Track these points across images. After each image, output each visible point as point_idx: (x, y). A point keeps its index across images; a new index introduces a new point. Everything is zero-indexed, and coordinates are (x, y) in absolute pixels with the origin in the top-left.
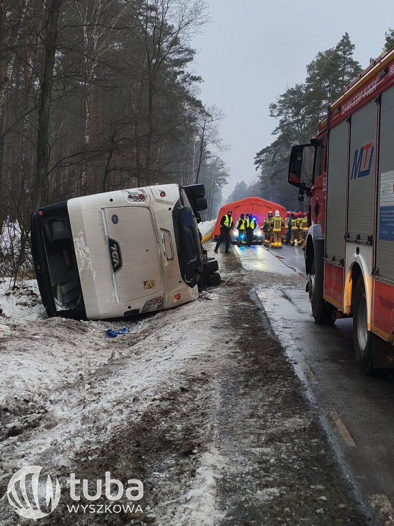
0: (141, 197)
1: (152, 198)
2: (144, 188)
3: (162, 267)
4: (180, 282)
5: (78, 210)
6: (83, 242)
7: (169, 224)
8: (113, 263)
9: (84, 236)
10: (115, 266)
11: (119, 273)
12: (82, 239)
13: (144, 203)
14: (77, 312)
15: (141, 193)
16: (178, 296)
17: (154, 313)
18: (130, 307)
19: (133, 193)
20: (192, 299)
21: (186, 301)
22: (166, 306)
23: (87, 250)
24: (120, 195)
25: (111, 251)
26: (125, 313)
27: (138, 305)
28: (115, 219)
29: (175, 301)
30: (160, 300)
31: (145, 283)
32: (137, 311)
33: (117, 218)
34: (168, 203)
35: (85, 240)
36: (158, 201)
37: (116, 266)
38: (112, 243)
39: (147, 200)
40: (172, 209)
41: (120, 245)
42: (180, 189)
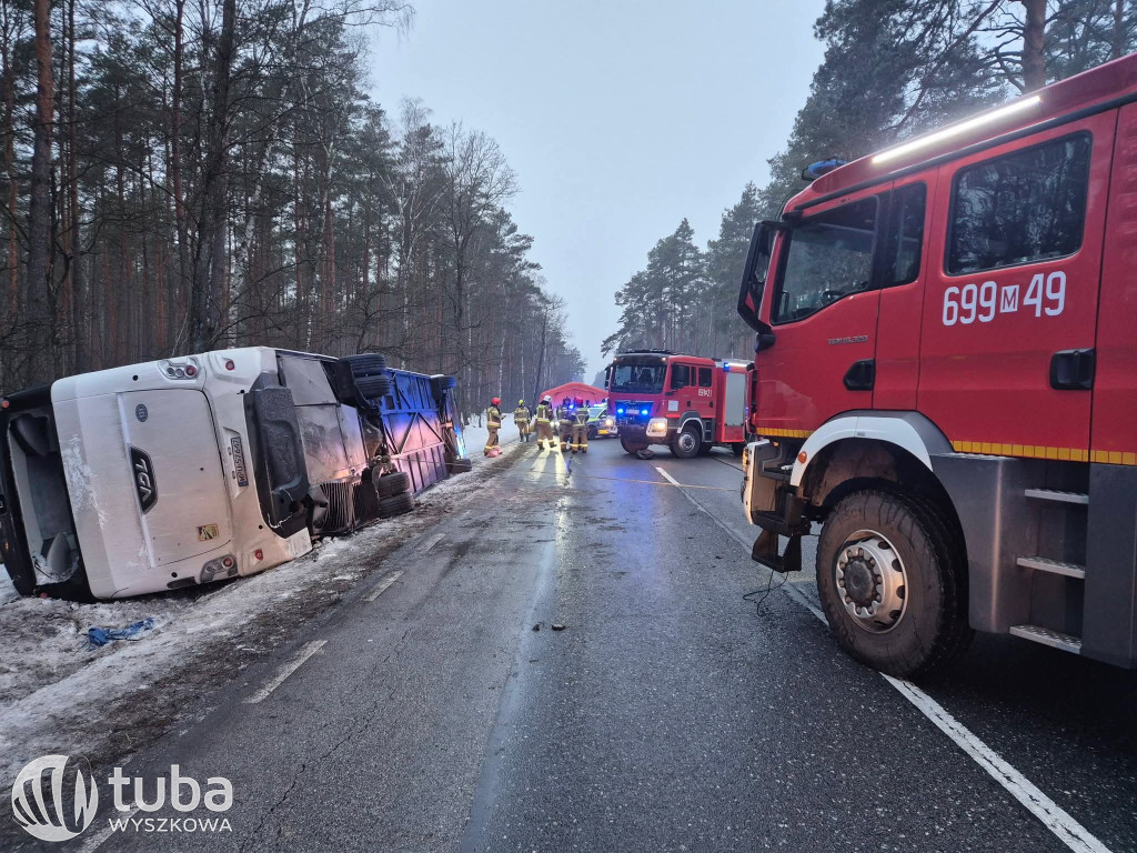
0: (190, 371)
1: (210, 373)
2: (198, 356)
3: (230, 501)
4: (261, 527)
5: (71, 396)
6: (79, 456)
7: (238, 420)
8: (141, 494)
9: (81, 444)
10: (144, 499)
11: (153, 512)
12: (77, 450)
13: (193, 382)
14: (75, 589)
15: (189, 363)
16: (259, 554)
17: (220, 584)
18: (174, 575)
19: (178, 365)
20: (288, 558)
21: (275, 562)
22: (240, 572)
23: (87, 471)
24: (153, 370)
25: (137, 472)
26: (169, 585)
27: (192, 570)
28: (141, 413)
29: (254, 561)
30: (230, 561)
31: (200, 529)
32: (190, 580)
33: (146, 411)
34: (238, 381)
35: (83, 452)
36: (220, 377)
37: (147, 501)
38: (137, 456)
39: (201, 376)
40: (247, 391)
41: (154, 459)
42: (278, 357)
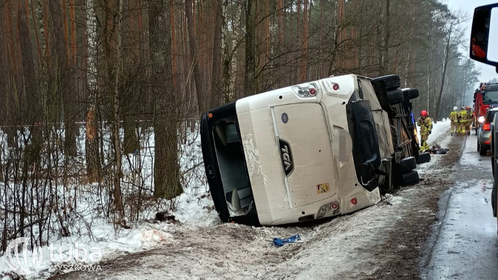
0: (313, 92)
1: (324, 92)
2: (316, 82)
3: (337, 169)
4: (356, 185)
5: (247, 109)
6: (252, 144)
7: (343, 121)
8: (285, 166)
9: (253, 137)
10: (287, 168)
11: (291, 176)
12: (251, 141)
13: (314, 98)
14: (250, 219)
15: (312, 87)
16: (354, 201)
17: (329, 219)
18: (303, 213)
19: (305, 88)
20: (371, 204)
21: (363, 206)
22: (342, 211)
23: (257, 152)
24: (289, 92)
25: (282, 153)
26: (300, 219)
27: (313, 210)
28: (285, 118)
29: (352, 205)
30: (336, 205)
31: (319, 186)
32: (311, 216)
33: (287, 117)
34: (342, 96)
35: (254, 142)
36: (331, 95)
37: (288, 170)
38: (282, 144)
39: (319, 95)
40: (347, 103)
41: (291, 145)
42: (358, 80)
